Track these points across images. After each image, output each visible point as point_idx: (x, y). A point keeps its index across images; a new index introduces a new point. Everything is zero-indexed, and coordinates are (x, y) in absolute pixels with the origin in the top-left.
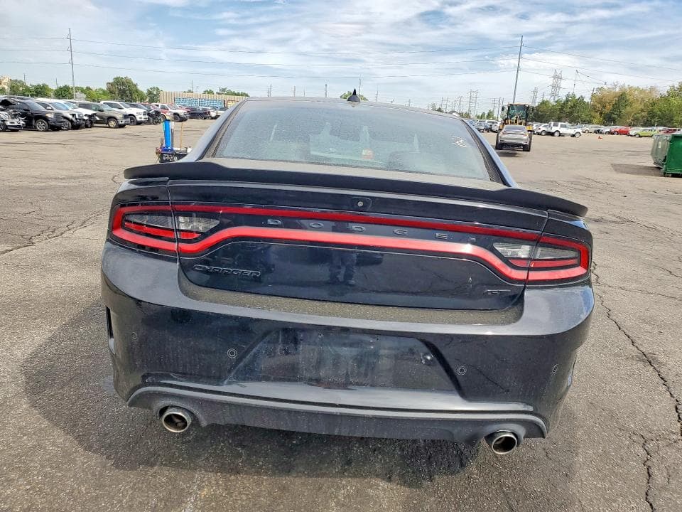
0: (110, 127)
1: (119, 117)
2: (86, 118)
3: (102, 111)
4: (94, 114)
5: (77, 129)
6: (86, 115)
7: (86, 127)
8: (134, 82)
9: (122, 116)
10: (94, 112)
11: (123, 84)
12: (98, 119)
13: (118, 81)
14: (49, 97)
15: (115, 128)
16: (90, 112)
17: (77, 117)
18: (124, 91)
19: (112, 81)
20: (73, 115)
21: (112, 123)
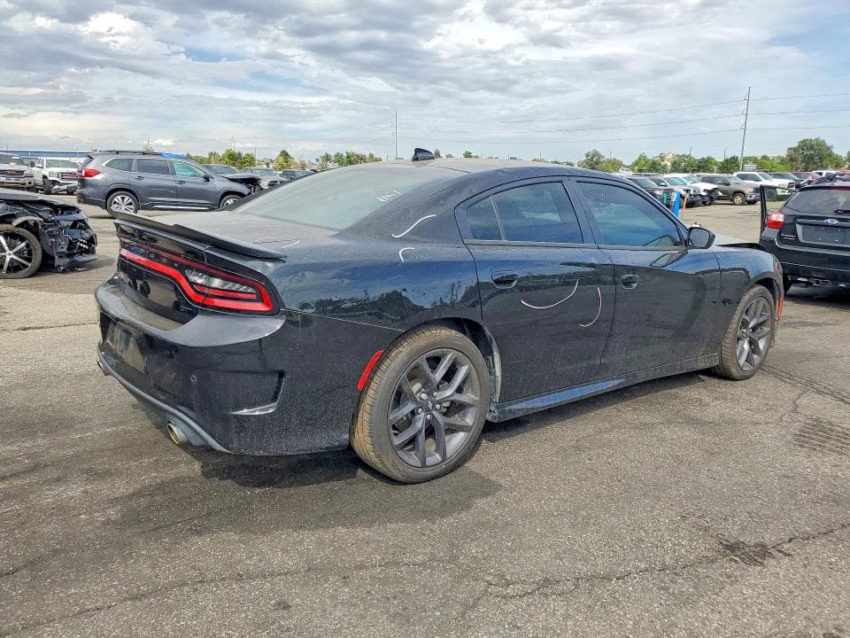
0: (734, 204)
1: (748, 191)
2: (705, 194)
3: (728, 185)
4: (715, 189)
5: (692, 207)
6: (705, 191)
7: (704, 203)
8: (828, 143)
9: (752, 190)
10: (715, 186)
11: (812, 148)
12: (720, 194)
13: (805, 145)
14: (712, 172)
15: (742, 204)
16: (710, 187)
17: (692, 193)
18: (811, 158)
19: (795, 145)
20: (688, 191)
21: (738, 199)
